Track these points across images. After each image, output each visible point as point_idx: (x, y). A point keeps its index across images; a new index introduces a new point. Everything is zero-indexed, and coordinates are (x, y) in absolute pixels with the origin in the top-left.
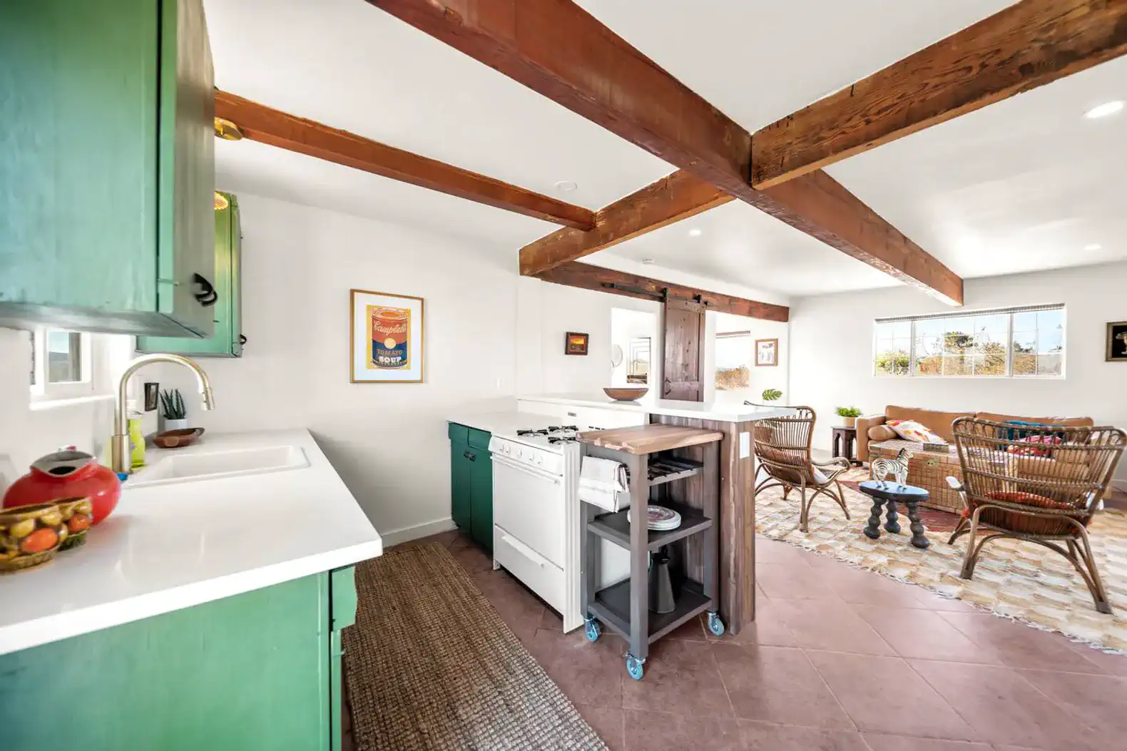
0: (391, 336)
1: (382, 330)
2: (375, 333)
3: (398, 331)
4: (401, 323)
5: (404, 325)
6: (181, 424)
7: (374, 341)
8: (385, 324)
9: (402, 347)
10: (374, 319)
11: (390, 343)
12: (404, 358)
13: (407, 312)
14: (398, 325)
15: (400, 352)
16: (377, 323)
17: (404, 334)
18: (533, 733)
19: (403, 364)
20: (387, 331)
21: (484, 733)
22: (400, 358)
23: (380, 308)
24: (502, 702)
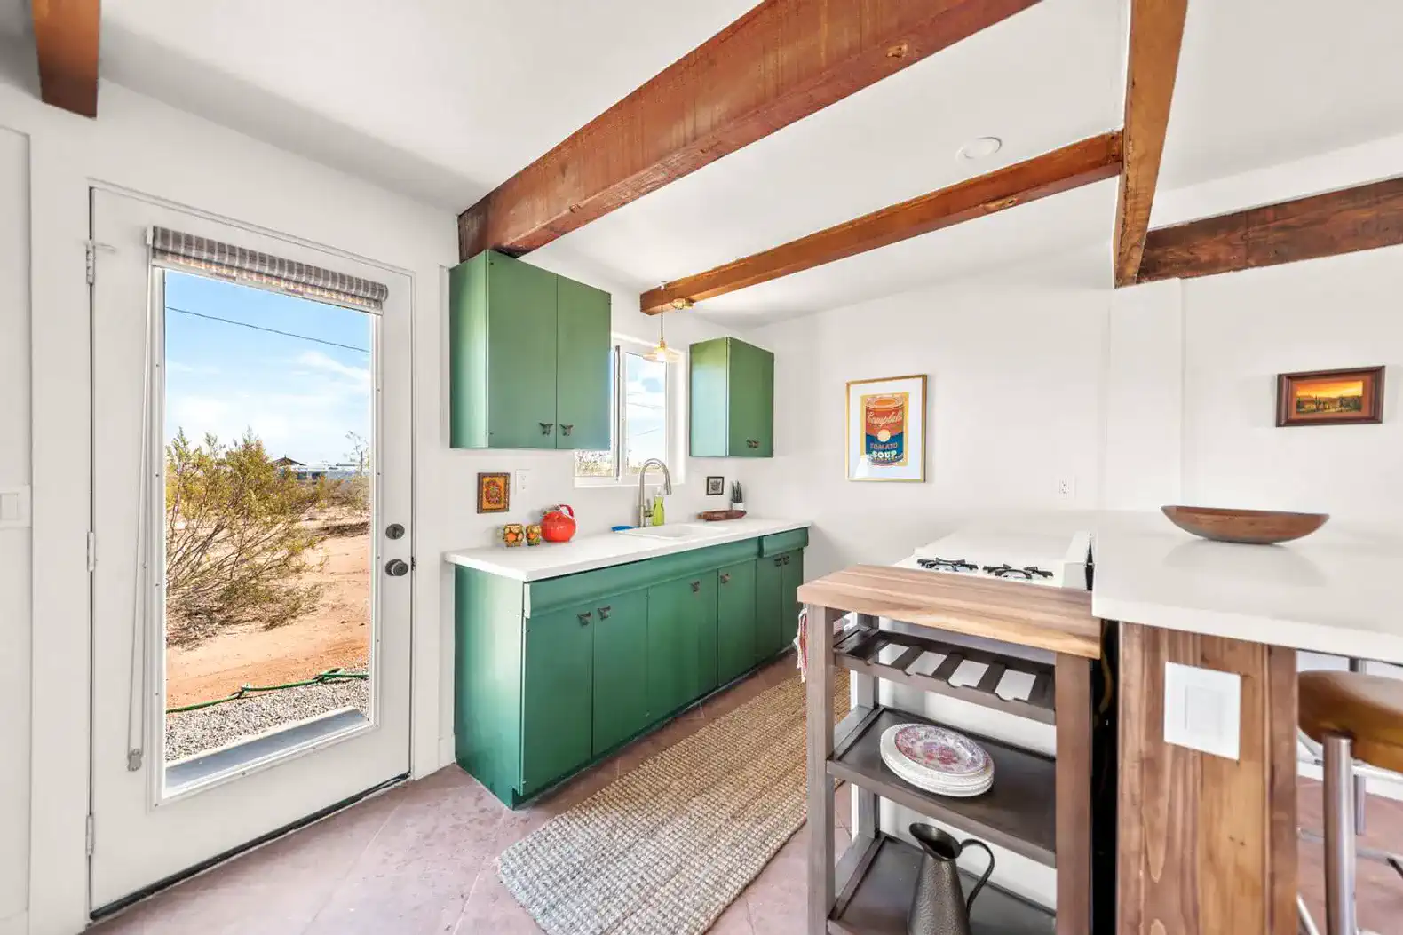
0: (886, 426)
1: (876, 421)
2: (869, 426)
3: (892, 420)
4: (896, 410)
5: (900, 413)
6: (739, 507)
7: (867, 435)
8: (878, 414)
9: (898, 440)
10: (868, 410)
11: (884, 436)
12: (900, 451)
13: (905, 397)
14: (893, 413)
15: (896, 445)
16: (871, 414)
17: (901, 424)
18: (692, 863)
19: (899, 460)
20: (881, 421)
21: (682, 825)
22: (894, 453)
23: (874, 397)
24: (717, 825)
